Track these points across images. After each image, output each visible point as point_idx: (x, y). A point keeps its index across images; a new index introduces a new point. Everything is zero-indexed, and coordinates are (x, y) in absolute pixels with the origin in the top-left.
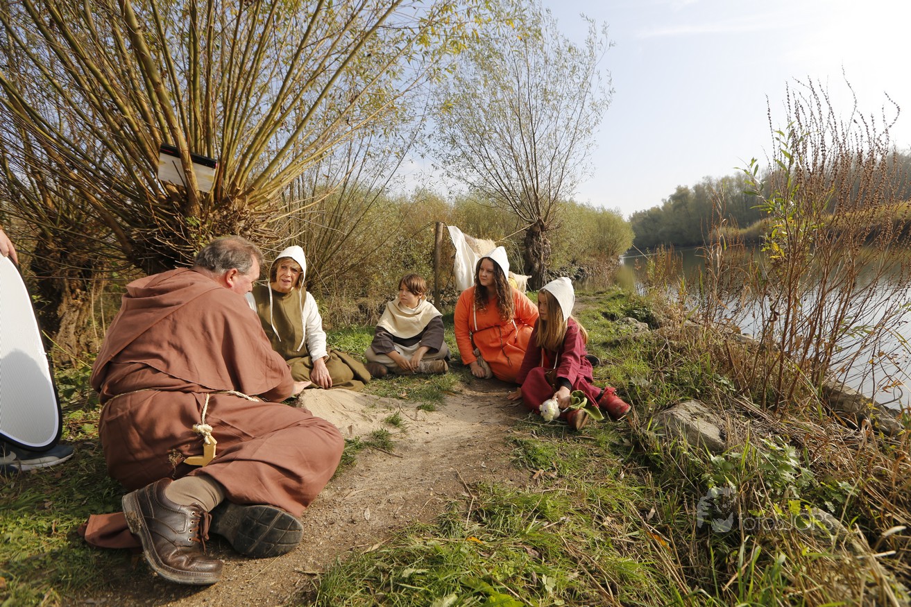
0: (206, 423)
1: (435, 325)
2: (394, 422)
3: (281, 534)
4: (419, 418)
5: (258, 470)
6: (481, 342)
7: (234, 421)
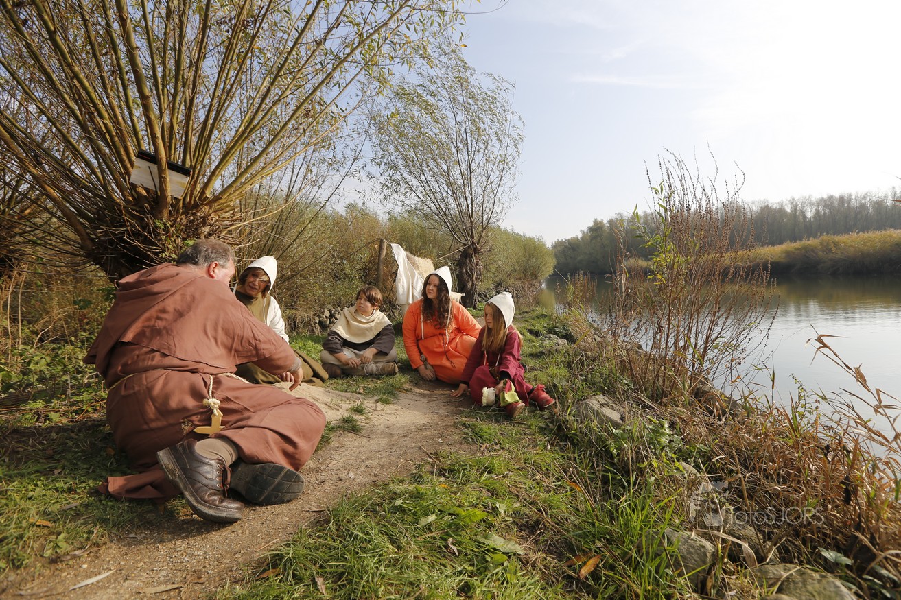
0: (213, 396)
1: (388, 332)
2: (359, 411)
3: (286, 485)
4: (378, 409)
5: (265, 435)
6: (427, 348)
7: (237, 398)
